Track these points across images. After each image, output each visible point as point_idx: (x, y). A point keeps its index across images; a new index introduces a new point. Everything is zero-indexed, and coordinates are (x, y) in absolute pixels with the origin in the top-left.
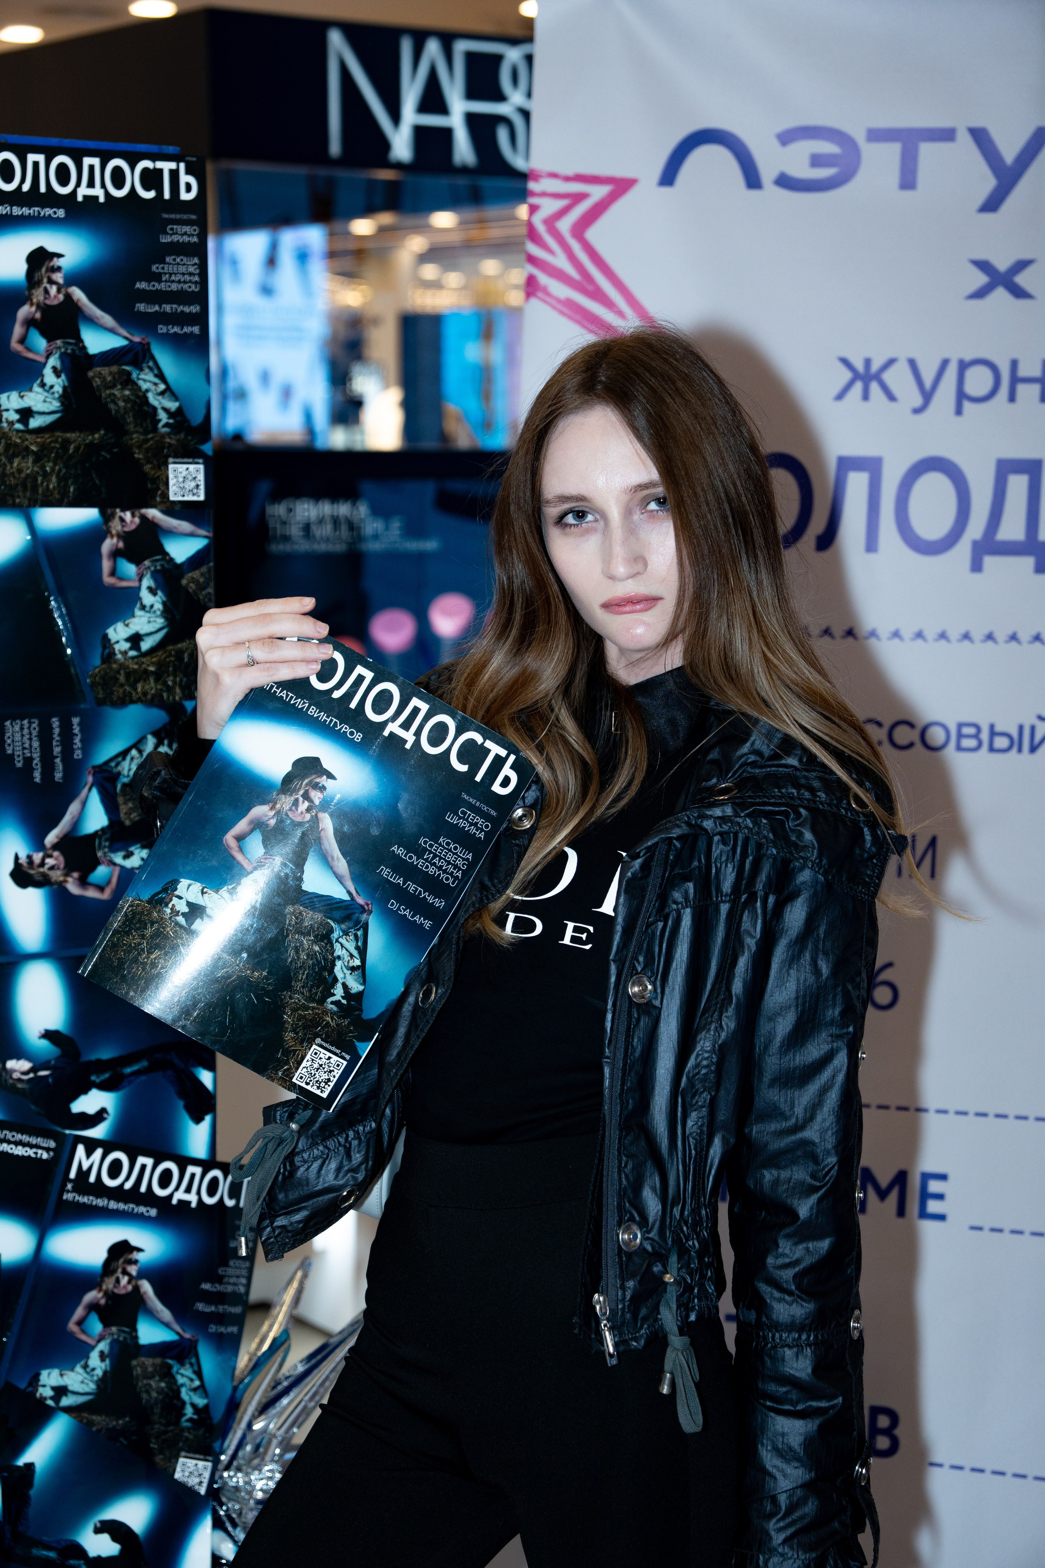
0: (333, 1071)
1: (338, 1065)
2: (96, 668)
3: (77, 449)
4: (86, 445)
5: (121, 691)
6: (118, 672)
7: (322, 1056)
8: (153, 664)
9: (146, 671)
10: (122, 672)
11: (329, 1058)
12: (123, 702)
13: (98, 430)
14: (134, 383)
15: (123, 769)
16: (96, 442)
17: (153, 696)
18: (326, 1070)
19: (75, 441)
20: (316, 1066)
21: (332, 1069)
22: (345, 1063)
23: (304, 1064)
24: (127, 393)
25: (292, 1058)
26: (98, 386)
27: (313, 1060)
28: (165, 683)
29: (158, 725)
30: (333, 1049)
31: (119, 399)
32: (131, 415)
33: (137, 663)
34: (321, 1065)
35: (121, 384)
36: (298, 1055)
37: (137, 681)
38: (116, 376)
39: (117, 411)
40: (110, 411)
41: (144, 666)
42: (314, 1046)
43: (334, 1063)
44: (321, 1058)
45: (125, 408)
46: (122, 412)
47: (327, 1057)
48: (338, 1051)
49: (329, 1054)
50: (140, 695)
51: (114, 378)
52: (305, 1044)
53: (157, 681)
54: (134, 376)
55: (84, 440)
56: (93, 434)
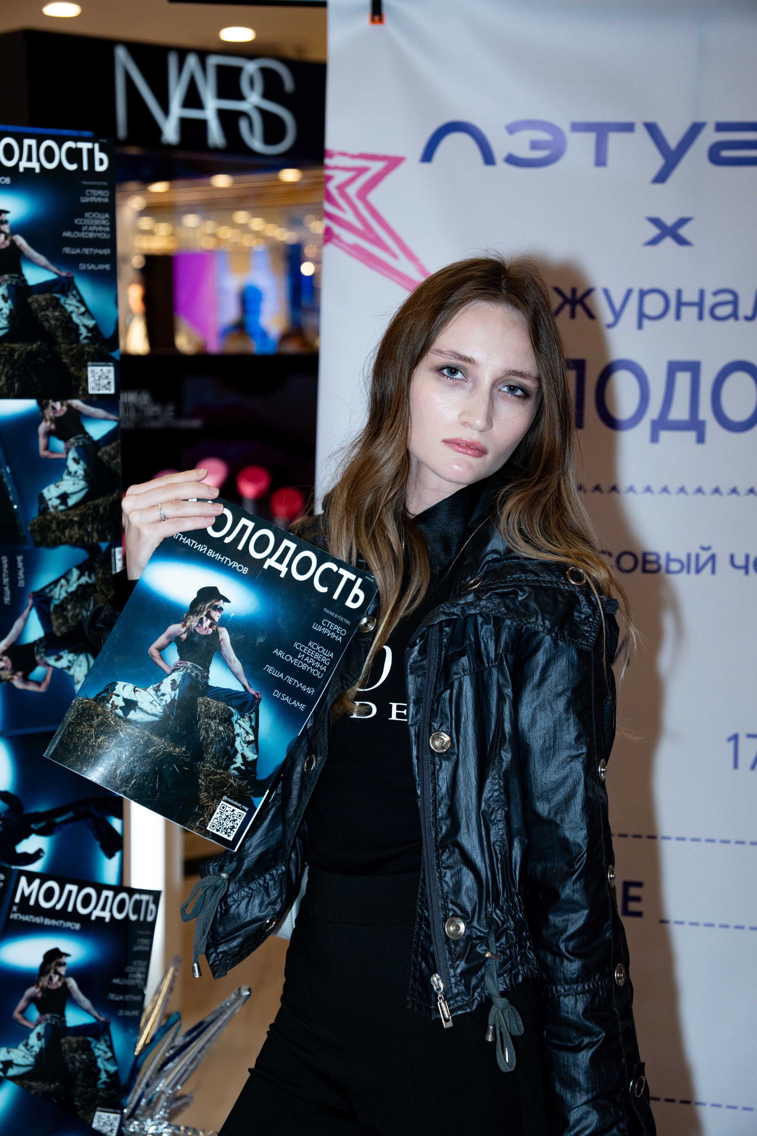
0: (236, 820)
1: (240, 816)
2: (34, 519)
3: (20, 355)
4: (27, 353)
5: (53, 536)
6: (51, 522)
7: (228, 809)
8: (77, 515)
9: (72, 521)
10: (54, 522)
11: (233, 810)
12: (55, 544)
13: (36, 342)
14: (62, 307)
15: (55, 594)
16: (34, 350)
17: (77, 539)
18: (231, 819)
19: (19, 350)
20: (224, 817)
21: (235, 818)
22: (245, 814)
23: (215, 816)
24: (57, 314)
25: (206, 812)
26: (35, 309)
27: (221, 812)
28: (86, 530)
29: (80, 561)
30: (236, 803)
31: (51, 319)
32: (59, 330)
33: (65, 515)
34: (227, 816)
35: (53, 307)
36: (211, 809)
37: (65, 528)
38: (49, 302)
39: (50, 328)
40: (44, 327)
41: (70, 517)
42: (222, 802)
43: (237, 814)
44: (227, 811)
45: (55, 325)
46: (53, 327)
47: (231, 810)
48: (240, 805)
49: (233, 808)
50: (67, 538)
51: (47, 303)
52: (215, 801)
53: (80, 528)
54: (62, 301)
55: (25, 349)
56: (32, 344)
